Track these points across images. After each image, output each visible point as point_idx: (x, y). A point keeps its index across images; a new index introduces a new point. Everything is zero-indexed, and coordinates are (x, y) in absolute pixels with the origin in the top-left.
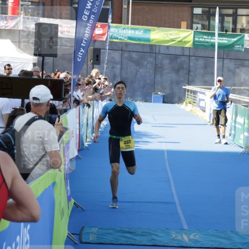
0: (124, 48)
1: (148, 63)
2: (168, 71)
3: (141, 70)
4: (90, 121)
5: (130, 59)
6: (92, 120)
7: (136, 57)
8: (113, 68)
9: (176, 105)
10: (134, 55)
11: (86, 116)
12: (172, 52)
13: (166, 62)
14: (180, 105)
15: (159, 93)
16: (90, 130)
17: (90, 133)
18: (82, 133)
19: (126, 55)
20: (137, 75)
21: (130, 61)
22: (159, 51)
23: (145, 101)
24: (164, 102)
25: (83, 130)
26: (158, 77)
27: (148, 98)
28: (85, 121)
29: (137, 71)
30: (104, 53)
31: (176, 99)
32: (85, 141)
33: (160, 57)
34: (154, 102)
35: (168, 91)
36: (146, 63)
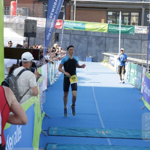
0: (71, 33)
1: (84, 41)
2: (94, 45)
3: (81, 45)
4: (53, 71)
5: (75, 39)
6: (54, 70)
7: (78, 37)
8: (66, 43)
9: (99, 63)
10: (77, 37)
11: (51, 68)
12: (97, 35)
13: (94, 40)
14: (101, 63)
15: (90, 57)
16: (53, 76)
17: (54, 78)
18: (49, 77)
19: (72, 36)
20: (78, 47)
21: (75, 40)
22: (90, 35)
23: (82, 61)
24: (92, 61)
25: (50, 76)
26: (89, 48)
27: (84, 59)
28: (51, 71)
29: (78, 45)
30: (61, 35)
31: (99, 60)
32: (50, 82)
33: (90, 37)
34: (87, 61)
35: (94, 55)
36: (83, 41)
